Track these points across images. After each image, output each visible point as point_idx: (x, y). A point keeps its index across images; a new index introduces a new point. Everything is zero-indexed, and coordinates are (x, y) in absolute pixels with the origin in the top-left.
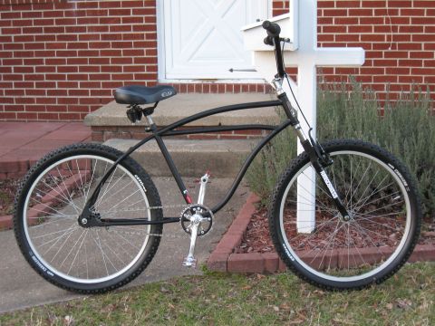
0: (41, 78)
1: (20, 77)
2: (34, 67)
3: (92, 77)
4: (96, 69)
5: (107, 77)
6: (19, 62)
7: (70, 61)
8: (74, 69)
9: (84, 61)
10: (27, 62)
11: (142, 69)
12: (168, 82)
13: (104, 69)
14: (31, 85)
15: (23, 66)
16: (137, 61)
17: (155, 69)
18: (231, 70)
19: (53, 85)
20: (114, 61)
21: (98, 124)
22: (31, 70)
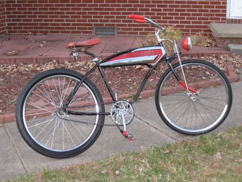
0: (166, 14)
1: (154, 14)
2: (162, 9)
3: (193, 15)
4: (196, 11)
5: (201, 15)
6: (154, 6)
7: (182, 6)
8: (184, 10)
9: (190, 6)
10: (158, 6)
11: (219, 11)
12: (231, 18)
13: (199, 11)
14: (160, 18)
15: (156, 8)
16: (217, 7)
17: (225, 11)
19: (172, 18)
20: (205, 7)
22: (160, 10)
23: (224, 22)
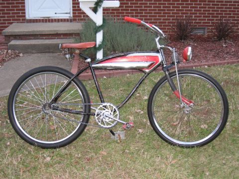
5: (4, 17)
11: (19, 13)
12: (30, 18)
13: (3, 14)
16: (17, 10)
17: (25, 13)
18: (56, 13)
20: (7, 10)
21: (7, 34)
23: (24, 22)
